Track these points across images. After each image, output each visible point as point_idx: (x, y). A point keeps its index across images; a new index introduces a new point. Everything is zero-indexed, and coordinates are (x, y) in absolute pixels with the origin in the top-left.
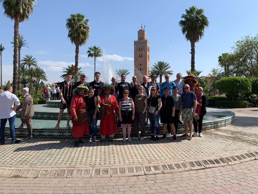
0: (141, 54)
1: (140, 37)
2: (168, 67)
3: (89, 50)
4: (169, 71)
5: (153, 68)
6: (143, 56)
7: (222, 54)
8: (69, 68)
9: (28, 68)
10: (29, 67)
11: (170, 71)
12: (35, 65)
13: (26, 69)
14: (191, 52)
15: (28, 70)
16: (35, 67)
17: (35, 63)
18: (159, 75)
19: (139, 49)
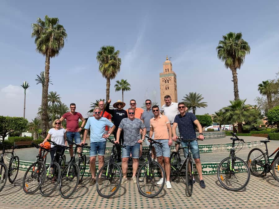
0: (167, 87)
1: (166, 70)
2: (201, 98)
3: (117, 84)
4: (202, 102)
5: (185, 100)
6: (170, 88)
7: (263, 82)
8: (96, 103)
9: (51, 105)
10: (53, 103)
11: (204, 103)
12: (59, 102)
13: (49, 106)
14: (233, 80)
15: (51, 107)
16: (59, 104)
17: (58, 100)
18: (192, 108)
19: (166, 81)
